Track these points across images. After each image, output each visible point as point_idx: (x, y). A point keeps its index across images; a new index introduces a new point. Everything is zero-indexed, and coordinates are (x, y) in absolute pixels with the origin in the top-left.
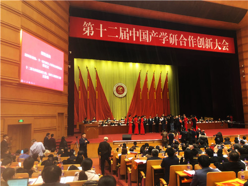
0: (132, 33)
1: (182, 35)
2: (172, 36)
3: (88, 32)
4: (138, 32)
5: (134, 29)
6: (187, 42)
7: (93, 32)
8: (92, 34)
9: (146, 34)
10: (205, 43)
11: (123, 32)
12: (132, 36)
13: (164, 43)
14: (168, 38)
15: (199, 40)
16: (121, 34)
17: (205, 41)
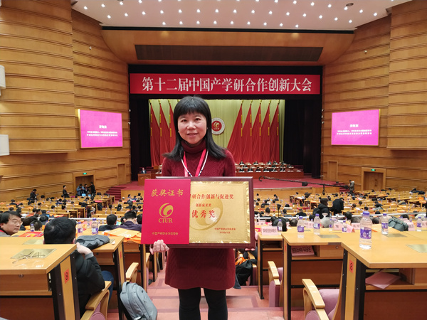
0: (192, 83)
1: (250, 79)
2: (237, 82)
3: (147, 87)
4: (198, 82)
5: (194, 79)
6: (256, 87)
7: (152, 87)
8: (151, 89)
9: (207, 82)
10: (279, 85)
11: (182, 83)
12: (192, 86)
13: (227, 90)
14: (232, 85)
15: (272, 82)
16: (180, 85)
17: (279, 82)
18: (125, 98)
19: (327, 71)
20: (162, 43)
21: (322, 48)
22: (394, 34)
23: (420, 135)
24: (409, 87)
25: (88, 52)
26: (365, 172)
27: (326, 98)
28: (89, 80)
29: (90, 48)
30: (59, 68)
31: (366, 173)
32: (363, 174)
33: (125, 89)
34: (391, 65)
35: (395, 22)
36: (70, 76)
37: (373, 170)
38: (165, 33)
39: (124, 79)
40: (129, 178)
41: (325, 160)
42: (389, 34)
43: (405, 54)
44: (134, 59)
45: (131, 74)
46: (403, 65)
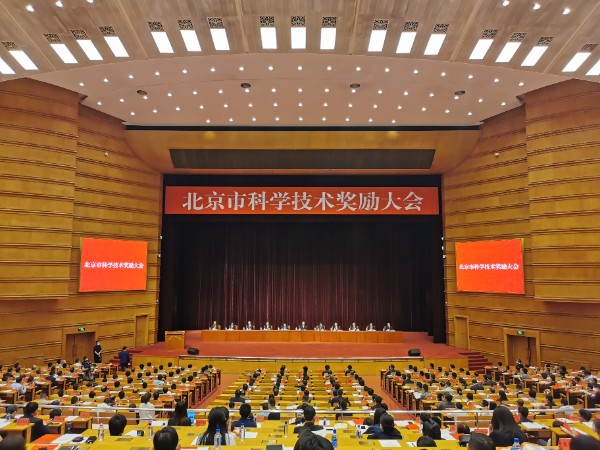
18: (156, 220)
19: (446, 182)
20: (207, 147)
21: (434, 151)
22: (531, 131)
23: (582, 279)
24: (559, 207)
25: (103, 159)
26: (508, 336)
27: (448, 221)
28: (100, 196)
29: (107, 154)
30: (53, 182)
31: (510, 337)
32: (505, 338)
33: (157, 207)
34: (531, 174)
35: (530, 114)
36: (70, 191)
37: (520, 332)
38: (210, 134)
39: (157, 194)
40: (153, 336)
41: (451, 314)
42: (524, 130)
43: (549, 158)
44: (170, 168)
45: (167, 187)
46: (548, 175)
